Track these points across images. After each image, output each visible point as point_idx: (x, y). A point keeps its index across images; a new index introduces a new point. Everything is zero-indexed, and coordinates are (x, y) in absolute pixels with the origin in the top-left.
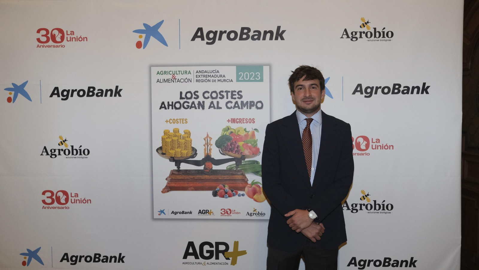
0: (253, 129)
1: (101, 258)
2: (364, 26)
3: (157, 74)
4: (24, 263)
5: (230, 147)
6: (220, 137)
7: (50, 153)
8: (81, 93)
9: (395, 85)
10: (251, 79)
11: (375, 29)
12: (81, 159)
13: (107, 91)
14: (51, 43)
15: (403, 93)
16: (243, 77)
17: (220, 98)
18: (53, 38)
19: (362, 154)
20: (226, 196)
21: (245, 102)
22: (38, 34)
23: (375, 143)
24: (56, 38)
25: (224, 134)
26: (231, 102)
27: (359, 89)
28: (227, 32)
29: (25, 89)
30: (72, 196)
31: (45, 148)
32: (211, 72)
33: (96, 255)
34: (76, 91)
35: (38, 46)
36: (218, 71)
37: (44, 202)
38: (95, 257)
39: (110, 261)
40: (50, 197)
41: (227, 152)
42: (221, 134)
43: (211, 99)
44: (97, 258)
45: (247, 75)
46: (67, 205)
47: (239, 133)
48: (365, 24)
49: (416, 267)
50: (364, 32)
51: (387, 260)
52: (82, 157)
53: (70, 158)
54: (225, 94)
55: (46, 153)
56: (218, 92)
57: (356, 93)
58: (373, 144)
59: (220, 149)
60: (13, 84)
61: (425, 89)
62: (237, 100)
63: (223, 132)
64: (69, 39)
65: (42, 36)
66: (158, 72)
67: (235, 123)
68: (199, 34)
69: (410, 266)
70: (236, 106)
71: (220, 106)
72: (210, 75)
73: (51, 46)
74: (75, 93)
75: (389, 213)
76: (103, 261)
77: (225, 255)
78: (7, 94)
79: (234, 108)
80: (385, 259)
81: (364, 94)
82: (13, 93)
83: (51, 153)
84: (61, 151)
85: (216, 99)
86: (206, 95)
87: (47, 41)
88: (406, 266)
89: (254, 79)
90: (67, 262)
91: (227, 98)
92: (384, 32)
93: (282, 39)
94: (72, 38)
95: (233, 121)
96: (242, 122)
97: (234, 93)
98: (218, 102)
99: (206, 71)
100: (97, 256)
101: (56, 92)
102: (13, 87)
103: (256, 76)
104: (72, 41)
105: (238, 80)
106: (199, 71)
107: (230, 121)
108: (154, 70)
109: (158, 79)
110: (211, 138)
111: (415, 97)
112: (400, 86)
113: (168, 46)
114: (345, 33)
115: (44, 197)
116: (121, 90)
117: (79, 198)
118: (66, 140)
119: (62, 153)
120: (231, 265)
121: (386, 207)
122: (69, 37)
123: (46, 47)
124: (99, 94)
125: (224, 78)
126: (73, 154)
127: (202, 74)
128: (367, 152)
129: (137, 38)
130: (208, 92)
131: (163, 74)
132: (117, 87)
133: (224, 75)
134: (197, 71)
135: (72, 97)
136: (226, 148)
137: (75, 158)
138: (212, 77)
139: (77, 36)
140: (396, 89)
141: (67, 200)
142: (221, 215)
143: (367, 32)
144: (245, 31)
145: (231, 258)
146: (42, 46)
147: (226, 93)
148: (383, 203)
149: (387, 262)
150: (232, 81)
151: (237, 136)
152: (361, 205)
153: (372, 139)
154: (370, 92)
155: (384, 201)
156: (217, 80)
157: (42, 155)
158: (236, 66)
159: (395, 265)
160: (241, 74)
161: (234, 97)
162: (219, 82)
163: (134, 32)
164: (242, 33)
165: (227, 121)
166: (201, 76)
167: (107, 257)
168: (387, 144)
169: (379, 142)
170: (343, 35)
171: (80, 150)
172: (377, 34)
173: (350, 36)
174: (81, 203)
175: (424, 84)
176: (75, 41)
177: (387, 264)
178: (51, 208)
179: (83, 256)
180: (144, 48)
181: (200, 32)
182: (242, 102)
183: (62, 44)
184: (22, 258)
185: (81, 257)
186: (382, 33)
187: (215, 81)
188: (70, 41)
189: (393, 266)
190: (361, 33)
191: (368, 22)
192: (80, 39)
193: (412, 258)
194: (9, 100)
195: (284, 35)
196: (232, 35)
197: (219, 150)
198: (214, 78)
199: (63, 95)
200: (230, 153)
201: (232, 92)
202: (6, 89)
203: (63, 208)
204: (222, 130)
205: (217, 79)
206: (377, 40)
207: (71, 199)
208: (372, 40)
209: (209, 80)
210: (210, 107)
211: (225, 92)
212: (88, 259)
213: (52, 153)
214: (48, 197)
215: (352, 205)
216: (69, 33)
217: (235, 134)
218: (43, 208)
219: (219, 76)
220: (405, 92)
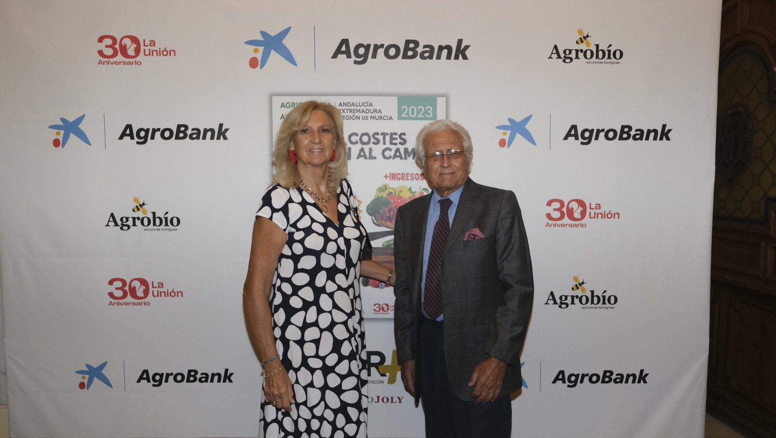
0: (422, 188)
1: (198, 376)
2: (582, 42)
3: (282, 106)
4: (82, 386)
5: (388, 215)
6: (374, 200)
7: (119, 223)
8: (167, 134)
9: (623, 127)
10: (419, 116)
11: (597, 46)
12: (167, 231)
13: (206, 131)
14: (120, 57)
15: (635, 139)
16: (408, 114)
17: (374, 143)
18: (124, 50)
19: (576, 226)
20: (382, 285)
21: (410, 150)
22: (100, 43)
23: (594, 209)
24: (127, 51)
25: (380, 196)
26: (390, 150)
27: (573, 132)
28: (385, 47)
29: (80, 126)
30: (154, 286)
31: (112, 215)
32: (361, 105)
33: (190, 371)
34: (159, 131)
35: (100, 62)
36: (371, 103)
37: (111, 295)
38: (189, 375)
39: (212, 381)
40: (121, 289)
41: (383, 222)
42: (375, 196)
43: (361, 145)
44: (191, 376)
45: (413, 109)
46: (146, 300)
47: (401, 194)
48: (583, 39)
49: (646, 383)
50: (582, 51)
51: (608, 374)
52: (168, 229)
53: (151, 230)
54: (380, 137)
55: (113, 223)
56: (371, 134)
57: (569, 138)
58: (591, 211)
59: (373, 217)
60: (62, 120)
61: (665, 134)
62: (399, 146)
63: (378, 193)
64: (147, 53)
65: (107, 46)
66: (283, 103)
67: (395, 180)
68: (343, 49)
69: (639, 382)
70: (397, 155)
71: (373, 154)
72: (360, 110)
73: (120, 62)
74: (158, 134)
75: (612, 308)
76: (200, 381)
77: (379, 370)
78: (53, 135)
79: (393, 158)
80: (605, 372)
81: (581, 140)
82: (62, 132)
83: (121, 223)
84: (136, 220)
85: (368, 145)
86: (354, 139)
87: (115, 55)
88: (634, 382)
89: (423, 116)
90: (148, 382)
91: (384, 143)
92: (610, 50)
93: (465, 58)
94: (152, 51)
95: (393, 176)
96: (405, 178)
97: (394, 136)
98: (371, 150)
99: (353, 103)
100: (193, 373)
101: (128, 132)
102: (62, 124)
103: (426, 112)
104: (153, 55)
105: (400, 118)
106: (344, 103)
107: (388, 177)
108: (277, 101)
109: (283, 115)
110: (360, 202)
111: (651, 144)
112: (630, 128)
113: (297, 66)
114: (554, 52)
115: (112, 289)
116: (227, 130)
117: (164, 289)
118: (144, 204)
119: (138, 222)
120: (388, 383)
121: (607, 300)
122: (147, 49)
123: (112, 64)
124: (194, 136)
125: (380, 114)
126: (155, 224)
127: (347, 108)
128: (582, 222)
129: (250, 52)
130: (357, 135)
131: (290, 107)
132: (221, 126)
133: (380, 110)
134: (340, 103)
135: (152, 140)
136: (381, 216)
137: (158, 230)
138: (362, 112)
139: (160, 49)
140: (625, 133)
141: (146, 292)
142: (374, 313)
143: (586, 51)
144: (412, 45)
145: (388, 374)
146: (107, 62)
147: (382, 136)
148: (604, 295)
149: (608, 377)
150: (391, 118)
151: (398, 199)
152: (573, 297)
153: (590, 204)
154: (588, 137)
155: (605, 291)
156: (369, 118)
157: (107, 225)
158: (397, 97)
159: (618, 380)
160: (405, 108)
161: (394, 142)
162: (372, 120)
163: (246, 43)
164: (407, 48)
165: (384, 177)
166: (346, 111)
167: (207, 375)
168: (610, 211)
169: (600, 209)
170: (552, 53)
171: (166, 219)
172: (601, 54)
173: (562, 55)
174: (168, 296)
175: (664, 126)
176: (157, 55)
177: (607, 379)
178: (122, 305)
179: (172, 374)
180: (261, 68)
181: (344, 45)
182: (406, 150)
183: (137, 59)
184: (79, 379)
185: (168, 375)
186: (607, 53)
187: (366, 118)
188: (150, 55)
189: (615, 382)
190: (577, 51)
191: (588, 36)
192: (165, 53)
193: (642, 371)
194: (56, 143)
195: (468, 53)
196: (392, 52)
197: (372, 220)
198: (366, 114)
199: (139, 137)
200: (388, 223)
201: (392, 134)
202: (51, 127)
203: (140, 304)
204: (377, 190)
205: (369, 115)
206: (600, 63)
207: (153, 291)
208: (593, 63)
209: (357, 116)
210: (359, 156)
211: (381, 134)
212: (179, 378)
213: (124, 223)
214: (117, 289)
215: (561, 298)
216: (147, 43)
217: (395, 196)
218: (110, 304)
219: (372, 112)
220: (638, 137)
